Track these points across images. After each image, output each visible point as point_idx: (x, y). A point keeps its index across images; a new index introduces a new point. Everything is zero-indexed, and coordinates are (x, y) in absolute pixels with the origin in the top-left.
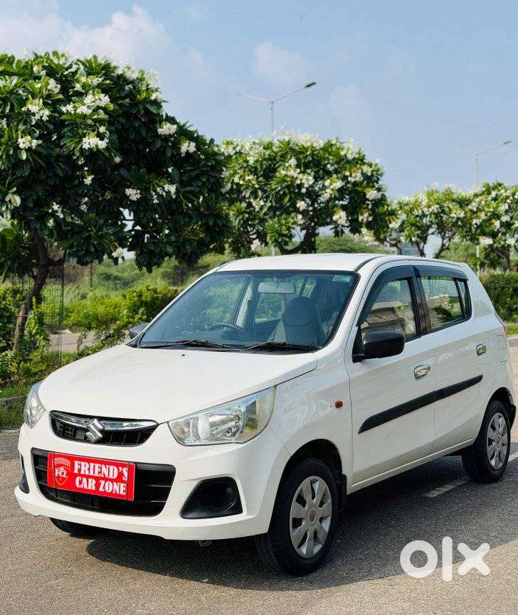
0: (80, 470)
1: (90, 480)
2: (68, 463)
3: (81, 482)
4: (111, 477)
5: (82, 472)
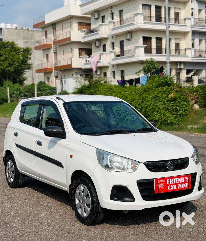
0: (169, 183)
1: (174, 185)
2: (164, 181)
3: (170, 188)
4: (182, 182)
5: (171, 183)
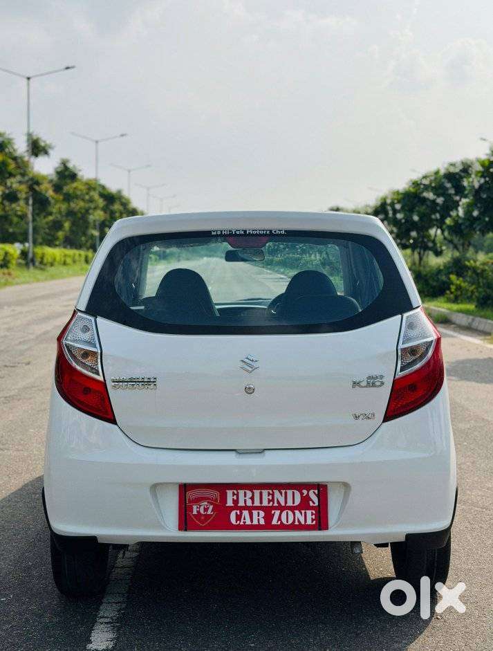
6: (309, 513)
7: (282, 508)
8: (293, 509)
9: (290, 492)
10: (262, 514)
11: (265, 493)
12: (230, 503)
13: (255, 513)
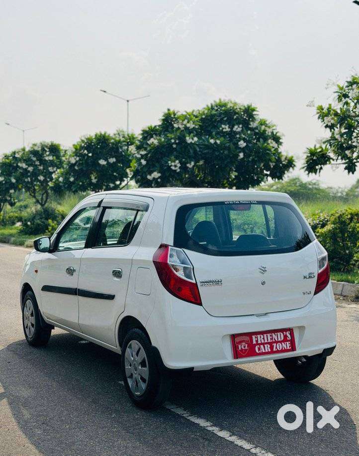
6: (288, 343)
7: (277, 342)
8: (281, 342)
9: (279, 334)
10: (269, 346)
11: (269, 335)
12: (254, 342)
13: (266, 346)
